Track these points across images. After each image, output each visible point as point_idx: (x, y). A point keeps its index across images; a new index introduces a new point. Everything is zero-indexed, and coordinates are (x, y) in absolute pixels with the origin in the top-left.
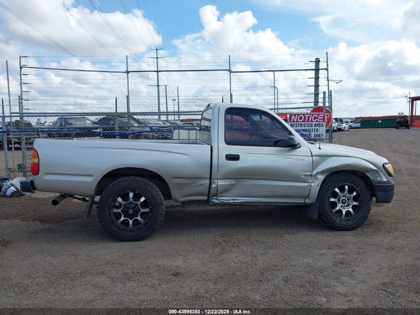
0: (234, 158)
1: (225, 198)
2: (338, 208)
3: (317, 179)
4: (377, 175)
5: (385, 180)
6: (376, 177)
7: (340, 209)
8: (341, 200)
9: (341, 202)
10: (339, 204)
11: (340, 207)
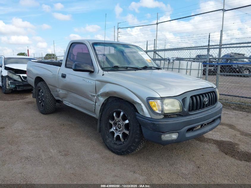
0: (64, 76)
1: (65, 102)
3: (99, 100)
5: (149, 116)
6: (141, 111)
8: (118, 124)
9: (117, 125)
10: (114, 127)
11: (114, 130)
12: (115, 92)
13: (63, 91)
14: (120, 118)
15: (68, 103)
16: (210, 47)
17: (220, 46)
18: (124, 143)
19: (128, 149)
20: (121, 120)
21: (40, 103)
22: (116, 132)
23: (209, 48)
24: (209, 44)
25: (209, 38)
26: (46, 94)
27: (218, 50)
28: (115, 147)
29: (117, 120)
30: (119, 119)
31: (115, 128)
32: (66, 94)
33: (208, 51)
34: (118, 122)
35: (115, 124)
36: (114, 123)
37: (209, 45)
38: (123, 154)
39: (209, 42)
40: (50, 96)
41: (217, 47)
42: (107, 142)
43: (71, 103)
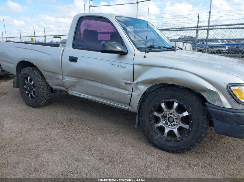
0: (73, 59)
1: (73, 92)
2: (160, 124)
3: (138, 89)
4: (215, 98)
5: (228, 106)
6: (215, 101)
7: (162, 126)
8: (168, 117)
9: (167, 119)
10: (162, 121)
11: (163, 124)
12: (171, 79)
13: (70, 79)
14: (174, 110)
15: (79, 93)
16: (199, 28)
17: (208, 28)
18: (183, 140)
19: (190, 146)
20: (175, 112)
21: (28, 94)
22: (166, 127)
23: (197, 29)
24: (198, 25)
25: (198, 19)
26: (39, 83)
27: (206, 31)
28: (169, 144)
29: (167, 113)
30: (171, 111)
31: (164, 122)
32: (76, 82)
33: (197, 32)
34: (168, 114)
35: (164, 117)
36: (162, 116)
37: (198, 27)
38: (181, 152)
39: (198, 23)
40: (44, 85)
41: (206, 28)
42: (154, 139)
43: (84, 93)
